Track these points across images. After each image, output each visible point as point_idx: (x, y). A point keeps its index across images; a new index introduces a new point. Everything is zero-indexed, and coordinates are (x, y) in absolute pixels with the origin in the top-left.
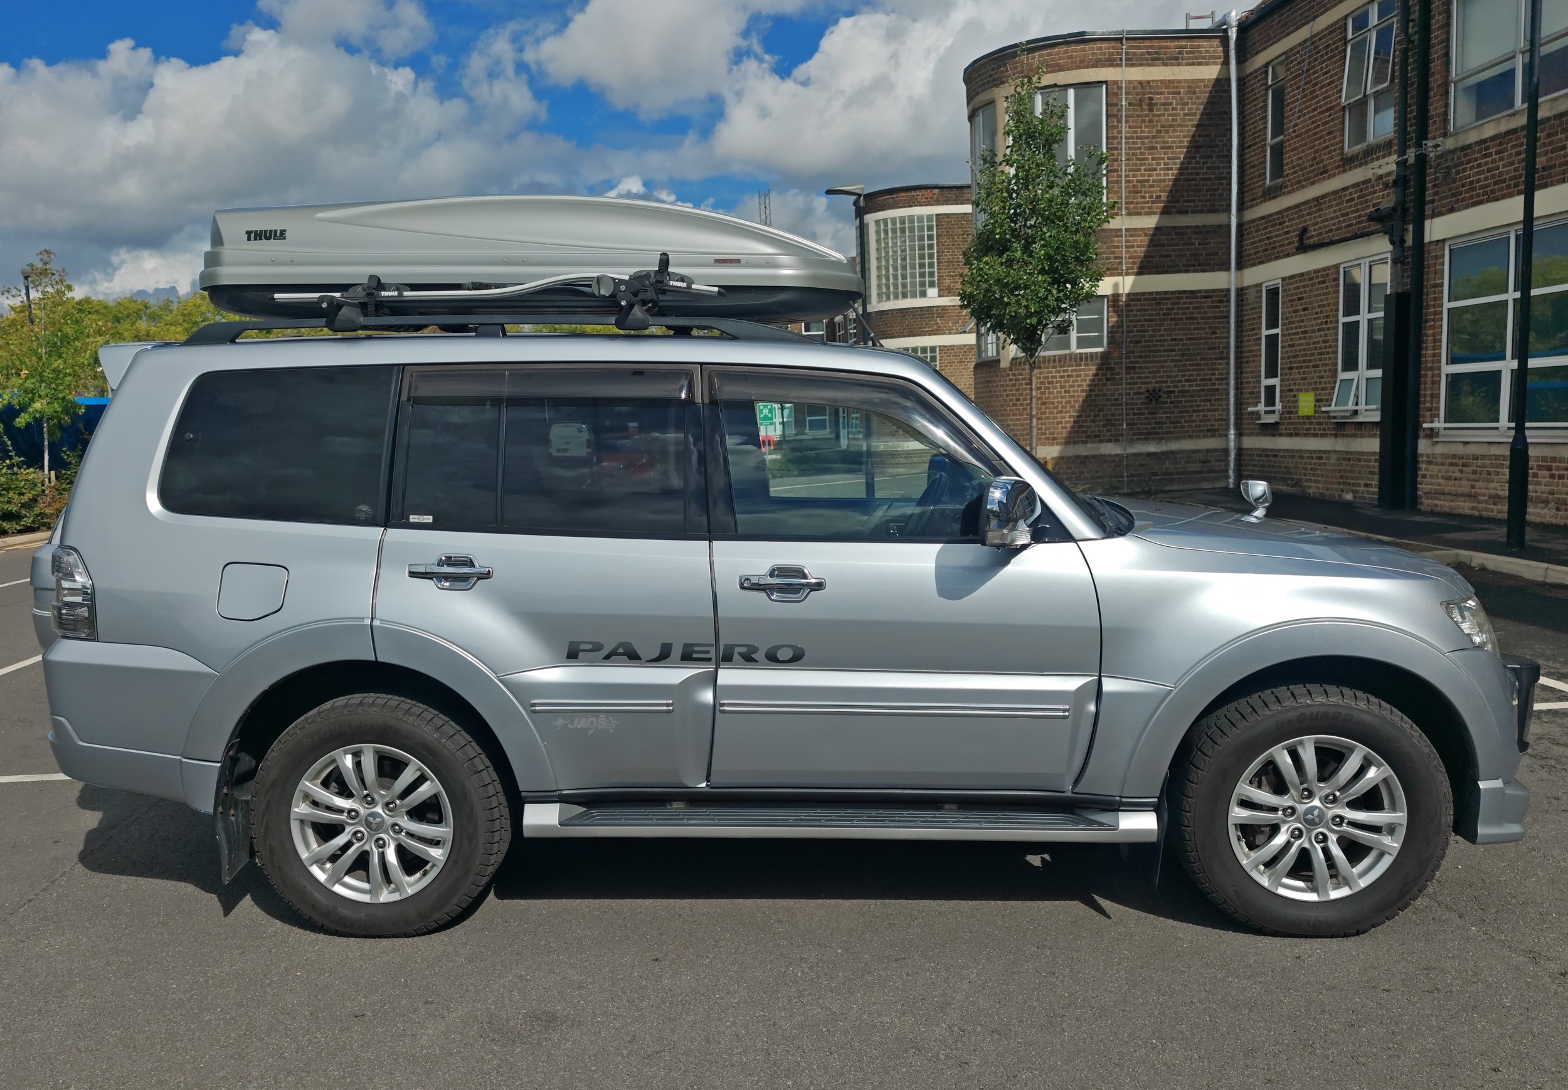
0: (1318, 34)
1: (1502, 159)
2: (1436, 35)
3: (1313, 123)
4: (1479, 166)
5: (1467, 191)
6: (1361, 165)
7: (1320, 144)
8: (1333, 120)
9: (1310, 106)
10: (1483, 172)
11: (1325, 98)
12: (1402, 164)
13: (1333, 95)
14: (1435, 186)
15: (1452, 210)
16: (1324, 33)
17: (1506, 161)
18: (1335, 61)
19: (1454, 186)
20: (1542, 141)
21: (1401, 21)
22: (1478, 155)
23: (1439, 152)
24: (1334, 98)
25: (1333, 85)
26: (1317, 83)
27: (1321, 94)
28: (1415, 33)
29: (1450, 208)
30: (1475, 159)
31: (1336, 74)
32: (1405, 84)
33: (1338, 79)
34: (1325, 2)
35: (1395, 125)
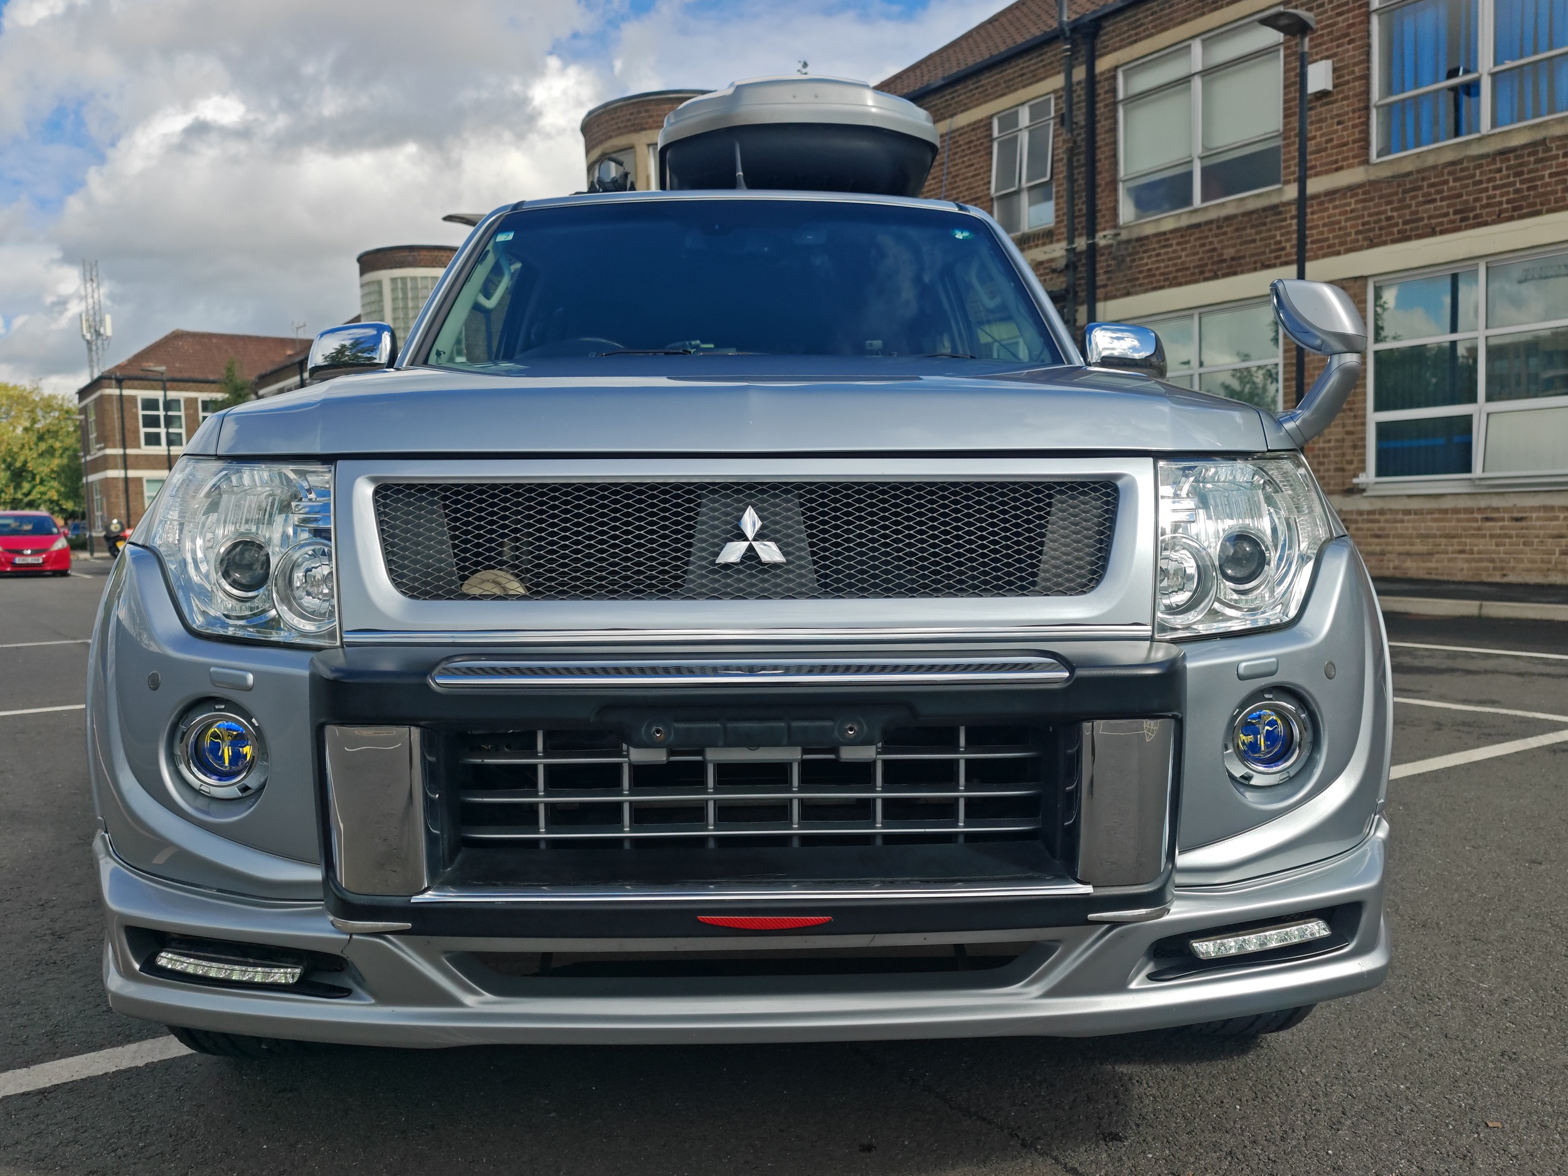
0: (958, 130)
1: (1183, 250)
2: (1101, 138)
4: (1158, 255)
5: (1144, 278)
10: (1163, 260)
11: (968, 189)
12: (1071, 251)
13: (979, 186)
14: (1106, 272)
15: (1128, 294)
16: (966, 130)
17: (1188, 251)
18: (981, 157)
19: (1129, 272)
20: (1229, 235)
21: (1062, 123)
22: (1156, 246)
23: (1111, 242)
24: (979, 189)
25: (979, 178)
26: (958, 175)
27: (964, 185)
28: (1079, 134)
29: (1126, 291)
30: (1154, 249)
31: (982, 167)
32: (1071, 179)
33: (985, 172)
34: (965, 101)
35: (1057, 216)
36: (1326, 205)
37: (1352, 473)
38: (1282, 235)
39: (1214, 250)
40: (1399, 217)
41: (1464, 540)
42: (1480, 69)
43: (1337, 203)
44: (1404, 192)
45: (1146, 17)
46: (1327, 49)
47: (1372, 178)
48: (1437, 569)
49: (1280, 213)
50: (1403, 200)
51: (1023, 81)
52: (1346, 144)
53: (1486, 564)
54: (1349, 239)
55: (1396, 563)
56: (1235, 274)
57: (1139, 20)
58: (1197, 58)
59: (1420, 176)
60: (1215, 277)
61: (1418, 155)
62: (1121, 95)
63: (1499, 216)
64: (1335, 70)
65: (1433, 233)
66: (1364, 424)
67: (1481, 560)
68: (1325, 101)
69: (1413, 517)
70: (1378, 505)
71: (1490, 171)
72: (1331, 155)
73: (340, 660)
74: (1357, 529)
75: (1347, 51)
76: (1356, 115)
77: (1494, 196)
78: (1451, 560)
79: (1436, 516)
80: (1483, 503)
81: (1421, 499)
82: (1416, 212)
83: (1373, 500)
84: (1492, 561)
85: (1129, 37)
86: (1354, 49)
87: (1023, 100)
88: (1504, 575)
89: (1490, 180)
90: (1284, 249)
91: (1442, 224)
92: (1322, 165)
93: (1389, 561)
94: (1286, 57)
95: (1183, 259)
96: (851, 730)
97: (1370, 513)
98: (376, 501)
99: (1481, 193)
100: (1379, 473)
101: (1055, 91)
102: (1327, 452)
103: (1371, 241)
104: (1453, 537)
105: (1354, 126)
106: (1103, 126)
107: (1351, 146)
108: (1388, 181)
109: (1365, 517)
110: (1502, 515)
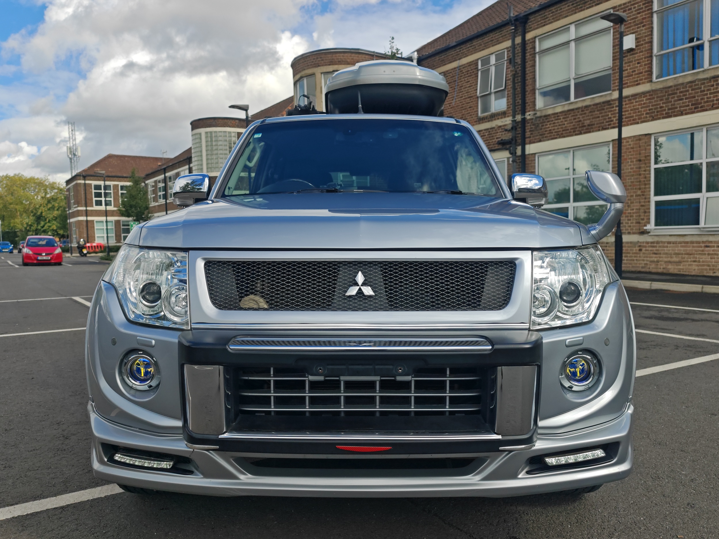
0: (462, 65)
1: (566, 121)
2: (528, 70)
3: (460, 103)
4: (554, 123)
5: (548, 134)
6: (489, 121)
7: (465, 112)
8: (472, 102)
9: (459, 95)
10: (556, 126)
11: (467, 93)
12: (514, 121)
13: (472, 91)
14: (530, 131)
15: (540, 141)
16: (466, 65)
17: (568, 122)
18: (473, 78)
19: (541, 131)
20: (587, 114)
21: (510, 63)
22: (554, 119)
23: (532, 117)
24: (472, 93)
25: (472, 87)
26: (462, 86)
27: (465, 91)
28: (518, 68)
29: (539, 140)
30: (552, 121)
31: (473, 83)
32: (514, 88)
33: (475, 85)
34: (466, 52)
35: (508, 105)
36: (632, 101)
37: (644, 224)
38: (611, 114)
39: (580, 121)
40: (666, 106)
41: (695, 256)
42: (704, 39)
43: (637, 100)
44: (669, 95)
45: (549, 14)
46: (633, 29)
47: (654, 88)
48: (683, 269)
49: (611, 104)
50: (668, 99)
51: (492, 43)
52: (642, 73)
53: (705, 267)
54: (642, 116)
55: (664, 266)
56: (590, 132)
57: (546, 15)
58: (572, 33)
59: (676, 88)
60: (580, 134)
61: (675, 78)
62: (537, 50)
63: (712, 106)
64: (636, 39)
65: (682, 114)
66: (649, 202)
67: (703, 265)
68: (631, 53)
69: (672, 245)
70: (656, 239)
71: (709, 86)
72: (634, 78)
73: (190, 336)
74: (646, 250)
75: (642, 30)
76: (646, 60)
77: (710, 98)
78: (690, 265)
79: (683, 245)
80: (705, 239)
81: (676, 237)
82: (674, 104)
83: (653, 237)
84: (709, 266)
85: (541, 23)
86: (645, 29)
87: (492, 52)
88: (714, 272)
89: (708, 90)
90: (612, 121)
91: (686, 110)
92: (630, 82)
93: (661, 265)
94: (614, 33)
95: (566, 125)
96: (400, 370)
97: (652, 243)
98: (205, 268)
99: (704, 96)
100: (657, 224)
101: (507, 48)
102: (632, 214)
103: (653, 117)
104: (691, 255)
105: (645, 65)
106: (529, 64)
107: (644, 74)
108: (661, 90)
109: (650, 245)
110: (713, 245)
